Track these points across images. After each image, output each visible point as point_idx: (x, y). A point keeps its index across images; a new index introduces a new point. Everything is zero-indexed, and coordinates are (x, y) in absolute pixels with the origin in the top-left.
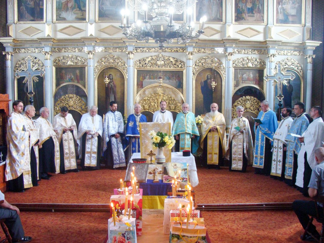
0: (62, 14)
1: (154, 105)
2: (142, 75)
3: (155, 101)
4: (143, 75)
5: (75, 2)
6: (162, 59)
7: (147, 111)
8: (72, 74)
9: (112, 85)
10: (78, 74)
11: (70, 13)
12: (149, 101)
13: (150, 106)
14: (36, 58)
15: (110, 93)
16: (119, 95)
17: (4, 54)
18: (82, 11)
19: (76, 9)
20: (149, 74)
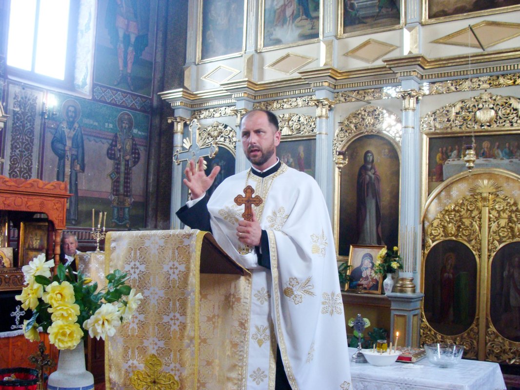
0: (274, 33)
1: (471, 224)
2: (440, 149)
3: (473, 215)
4: (445, 149)
5: (299, 4)
6: (491, 106)
7: (454, 238)
8: (290, 155)
9: (370, 177)
10: (302, 154)
11: (290, 27)
12: (458, 214)
13: (459, 227)
14: (226, 126)
15: (367, 195)
16: (385, 200)
17: (169, 121)
18: (312, 18)
19: (300, 18)
20: (457, 147)
